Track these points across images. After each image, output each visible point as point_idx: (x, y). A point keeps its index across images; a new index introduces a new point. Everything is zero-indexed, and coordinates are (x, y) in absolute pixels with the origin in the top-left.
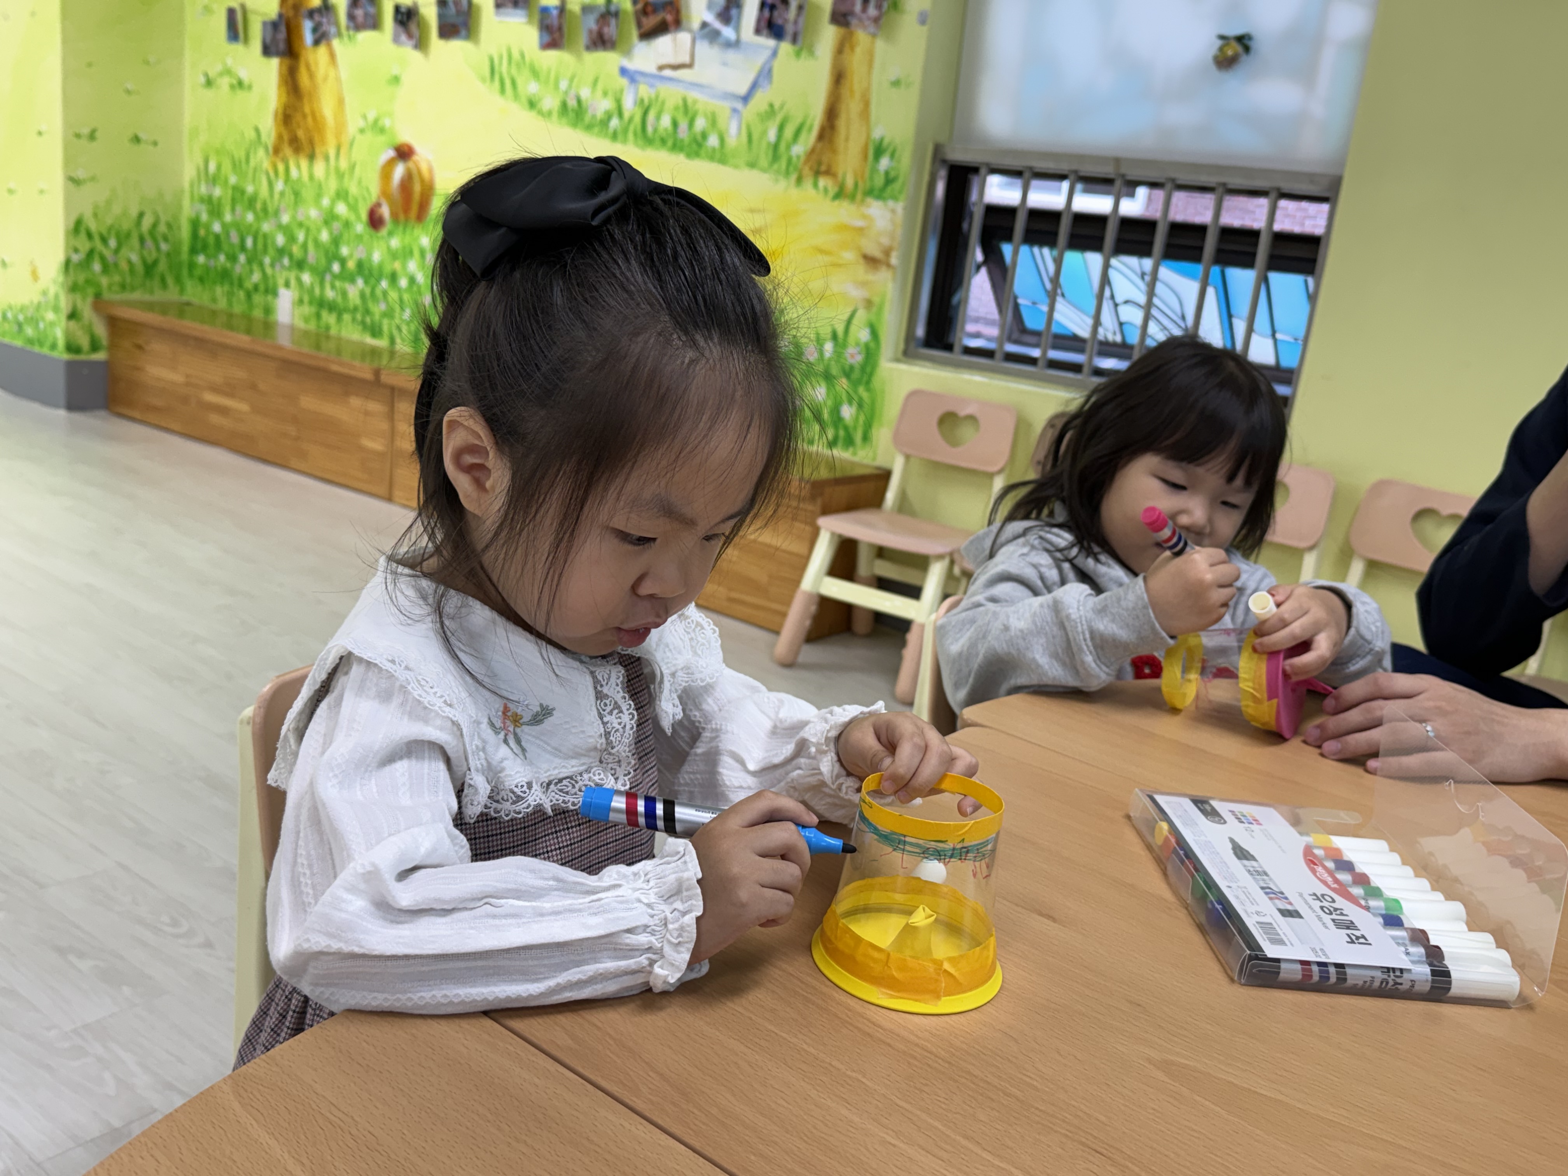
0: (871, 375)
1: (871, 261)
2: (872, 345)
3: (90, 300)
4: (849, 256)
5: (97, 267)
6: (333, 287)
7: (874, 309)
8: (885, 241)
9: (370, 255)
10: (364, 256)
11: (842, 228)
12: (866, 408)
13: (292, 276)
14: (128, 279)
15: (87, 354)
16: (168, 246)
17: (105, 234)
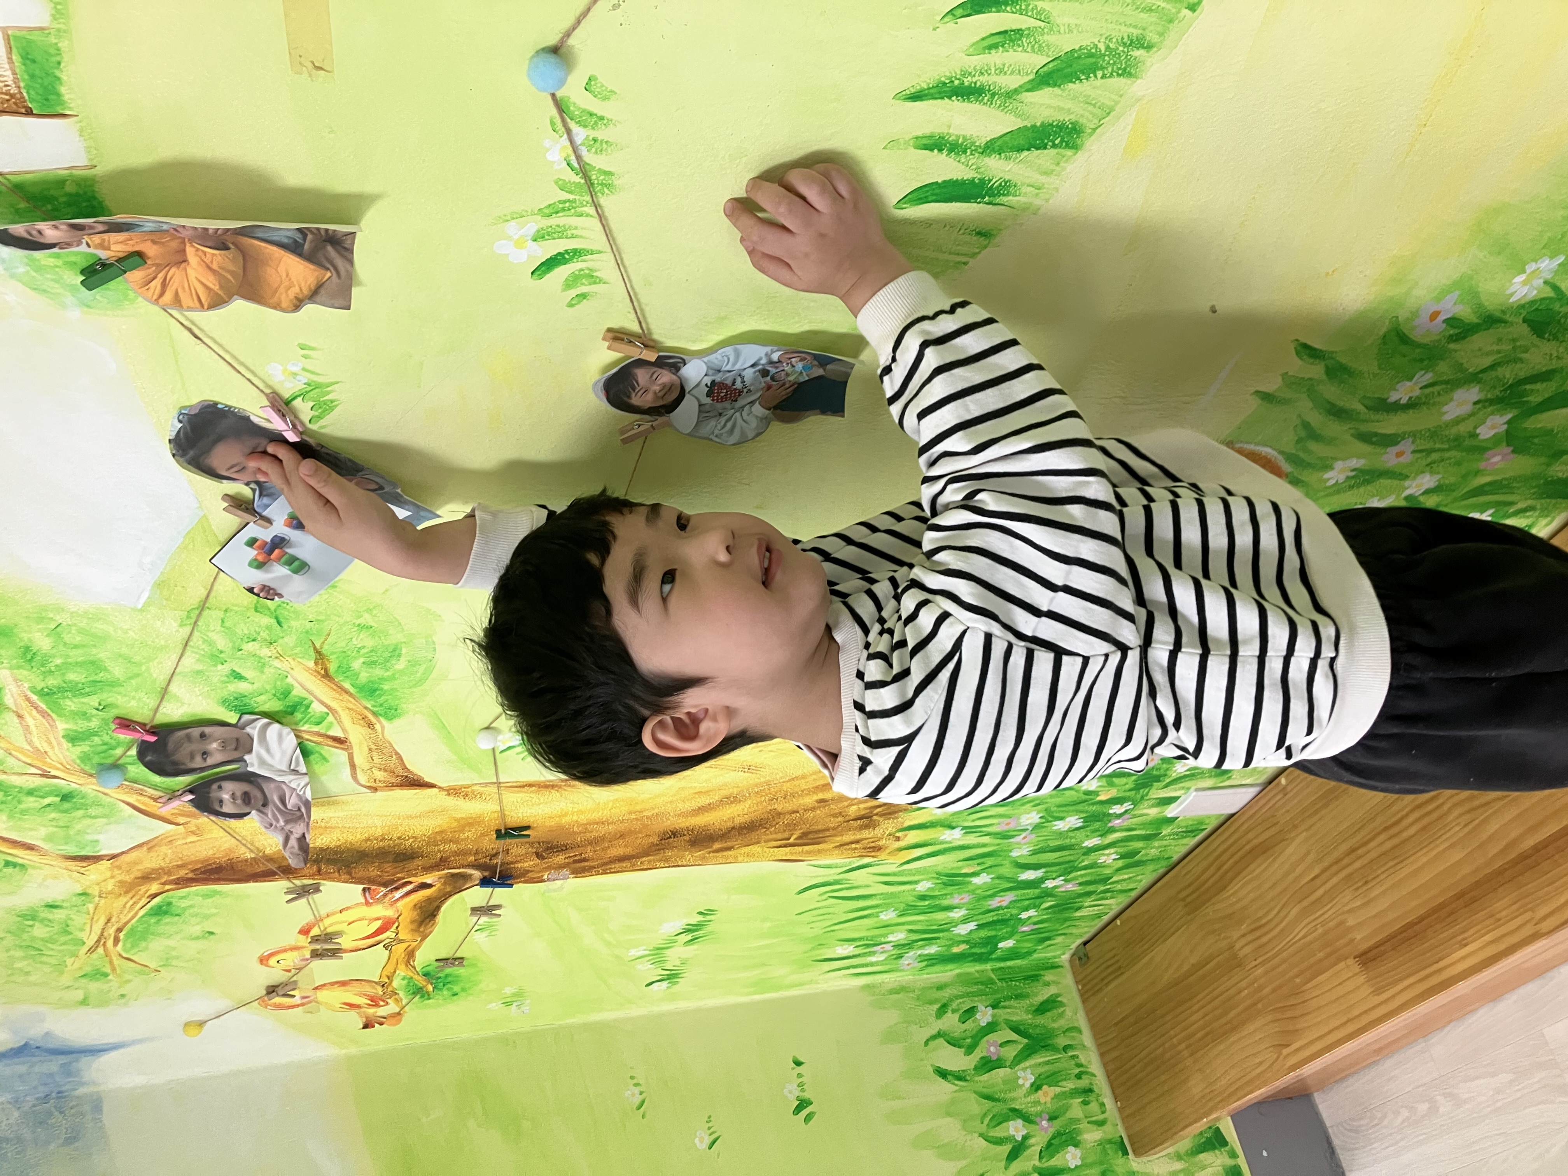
14: (1070, 1085)
15: (1233, 1155)
16: (981, 1007)
17: (1007, 1148)
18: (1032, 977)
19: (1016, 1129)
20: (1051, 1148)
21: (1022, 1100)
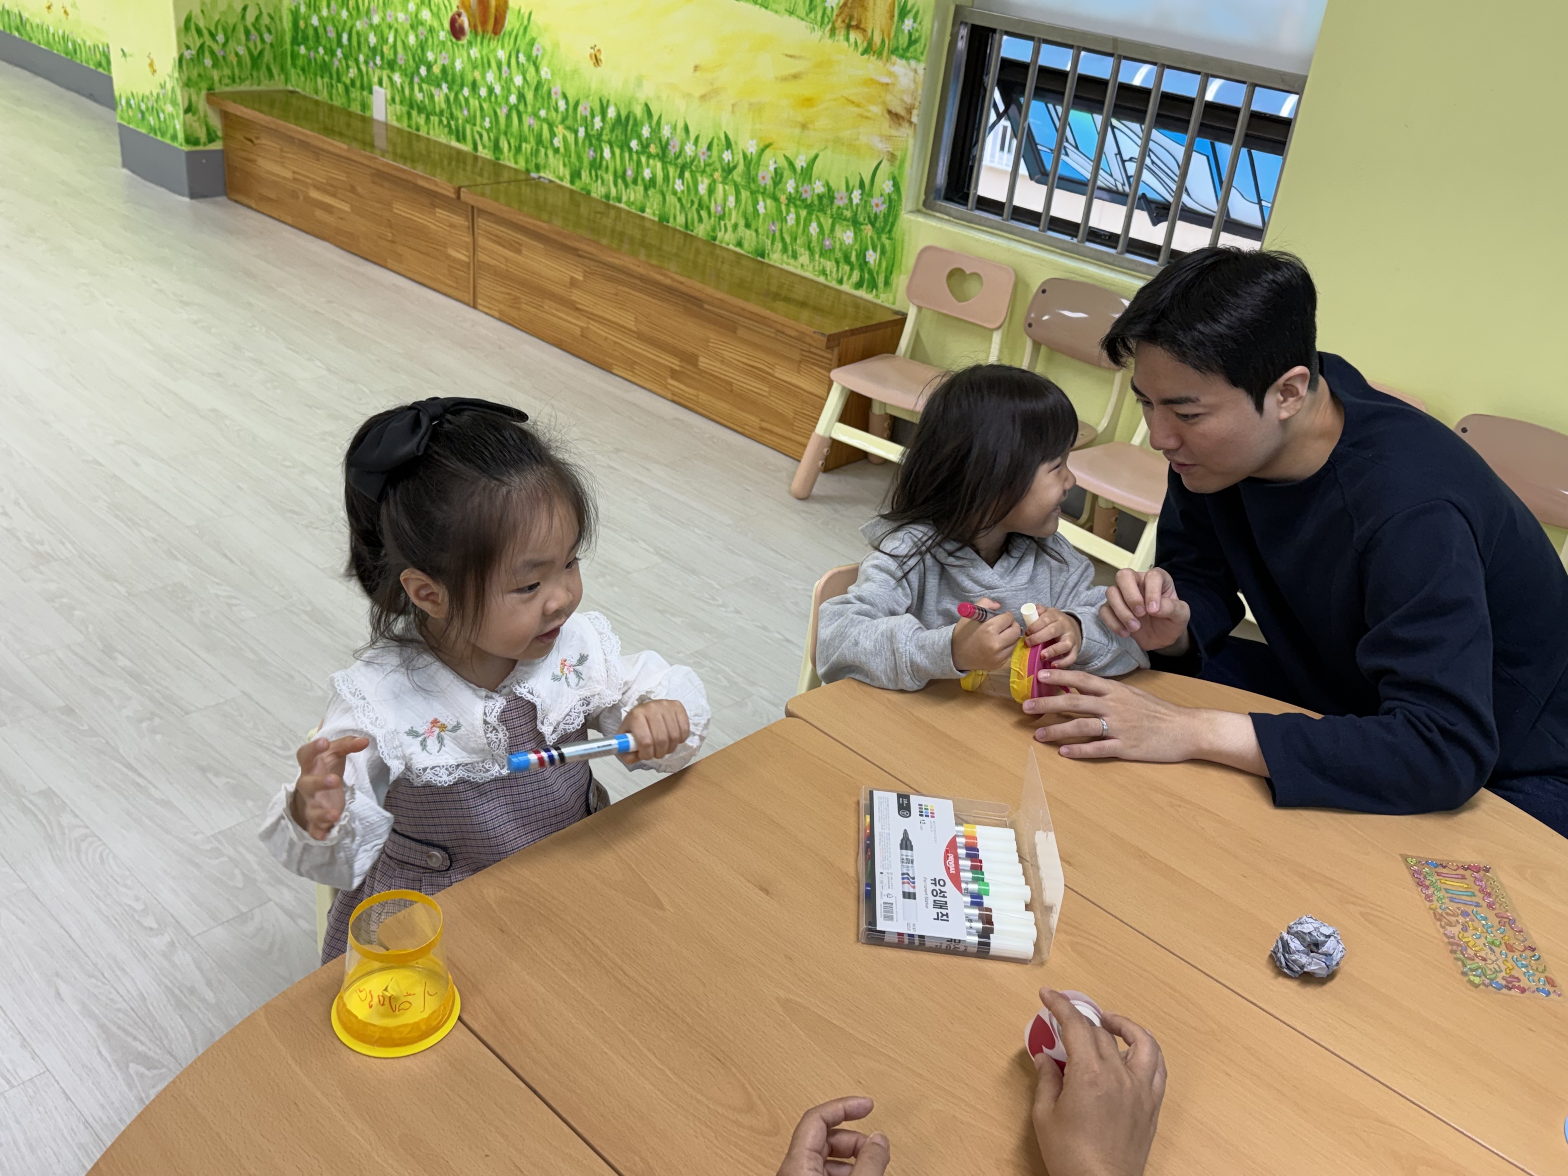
0: (893, 225)
1: (895, 117)
2: (895, 197)
3: (204, 92)
4: (876, 110)
5: (208, 62)
6: (421, 90)
7: (897, 163)
8: (908, 99)
9: (453, 62)
10: (447, 62)
11: (871, 82)
12: (888, 254)
13: (385, 74)
14: (236, 71)
15: (205, 144)
16: (271, 37)
17: (213, 30)
18: (283, 69)
19: (221, 38)
20: (212, 53)
21: (232, 44)
